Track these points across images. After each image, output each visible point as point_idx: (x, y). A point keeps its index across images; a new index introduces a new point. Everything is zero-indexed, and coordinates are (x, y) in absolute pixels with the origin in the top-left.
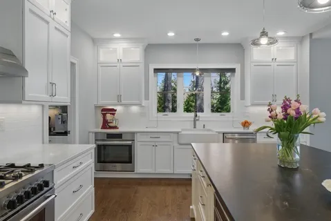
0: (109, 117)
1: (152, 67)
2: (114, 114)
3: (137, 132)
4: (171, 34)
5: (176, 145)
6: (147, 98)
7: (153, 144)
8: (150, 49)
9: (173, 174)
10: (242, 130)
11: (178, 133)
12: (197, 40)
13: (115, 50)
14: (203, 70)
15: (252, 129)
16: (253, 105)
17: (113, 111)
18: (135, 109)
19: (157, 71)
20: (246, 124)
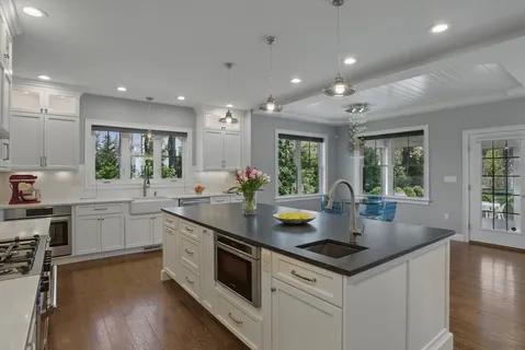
0: (23, 187)
1: (89, 123)
2: (32, 183)
3: (75, 205)
4: (122, 89)
5: (127, 215)
6: (82, 161)
7: (99, 217)
8: (87, 99)
9: (124, 250)
10: (195, 195)
11: (129, 202)
12: (150, 99)
13: (37, 96)
14: (154, 132)
15: (204, 194)
16: (205, 170)
17: (30, 179)
18: (63, 175)
19: (95, 128)
20: (199, 190)
